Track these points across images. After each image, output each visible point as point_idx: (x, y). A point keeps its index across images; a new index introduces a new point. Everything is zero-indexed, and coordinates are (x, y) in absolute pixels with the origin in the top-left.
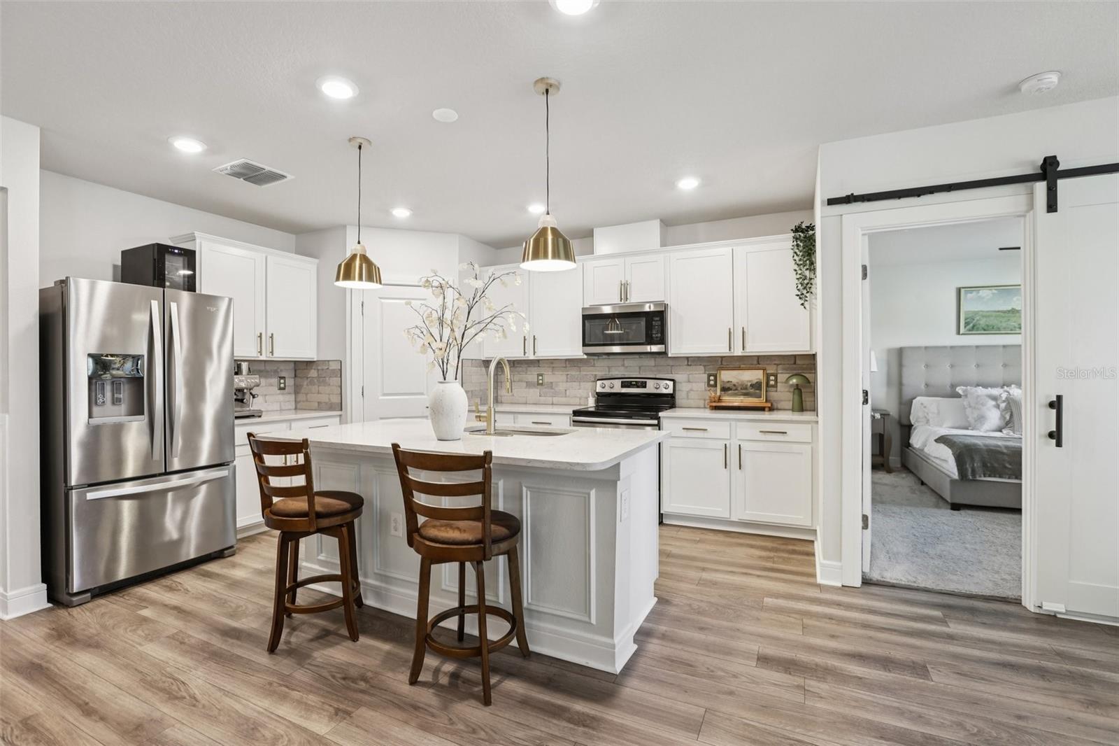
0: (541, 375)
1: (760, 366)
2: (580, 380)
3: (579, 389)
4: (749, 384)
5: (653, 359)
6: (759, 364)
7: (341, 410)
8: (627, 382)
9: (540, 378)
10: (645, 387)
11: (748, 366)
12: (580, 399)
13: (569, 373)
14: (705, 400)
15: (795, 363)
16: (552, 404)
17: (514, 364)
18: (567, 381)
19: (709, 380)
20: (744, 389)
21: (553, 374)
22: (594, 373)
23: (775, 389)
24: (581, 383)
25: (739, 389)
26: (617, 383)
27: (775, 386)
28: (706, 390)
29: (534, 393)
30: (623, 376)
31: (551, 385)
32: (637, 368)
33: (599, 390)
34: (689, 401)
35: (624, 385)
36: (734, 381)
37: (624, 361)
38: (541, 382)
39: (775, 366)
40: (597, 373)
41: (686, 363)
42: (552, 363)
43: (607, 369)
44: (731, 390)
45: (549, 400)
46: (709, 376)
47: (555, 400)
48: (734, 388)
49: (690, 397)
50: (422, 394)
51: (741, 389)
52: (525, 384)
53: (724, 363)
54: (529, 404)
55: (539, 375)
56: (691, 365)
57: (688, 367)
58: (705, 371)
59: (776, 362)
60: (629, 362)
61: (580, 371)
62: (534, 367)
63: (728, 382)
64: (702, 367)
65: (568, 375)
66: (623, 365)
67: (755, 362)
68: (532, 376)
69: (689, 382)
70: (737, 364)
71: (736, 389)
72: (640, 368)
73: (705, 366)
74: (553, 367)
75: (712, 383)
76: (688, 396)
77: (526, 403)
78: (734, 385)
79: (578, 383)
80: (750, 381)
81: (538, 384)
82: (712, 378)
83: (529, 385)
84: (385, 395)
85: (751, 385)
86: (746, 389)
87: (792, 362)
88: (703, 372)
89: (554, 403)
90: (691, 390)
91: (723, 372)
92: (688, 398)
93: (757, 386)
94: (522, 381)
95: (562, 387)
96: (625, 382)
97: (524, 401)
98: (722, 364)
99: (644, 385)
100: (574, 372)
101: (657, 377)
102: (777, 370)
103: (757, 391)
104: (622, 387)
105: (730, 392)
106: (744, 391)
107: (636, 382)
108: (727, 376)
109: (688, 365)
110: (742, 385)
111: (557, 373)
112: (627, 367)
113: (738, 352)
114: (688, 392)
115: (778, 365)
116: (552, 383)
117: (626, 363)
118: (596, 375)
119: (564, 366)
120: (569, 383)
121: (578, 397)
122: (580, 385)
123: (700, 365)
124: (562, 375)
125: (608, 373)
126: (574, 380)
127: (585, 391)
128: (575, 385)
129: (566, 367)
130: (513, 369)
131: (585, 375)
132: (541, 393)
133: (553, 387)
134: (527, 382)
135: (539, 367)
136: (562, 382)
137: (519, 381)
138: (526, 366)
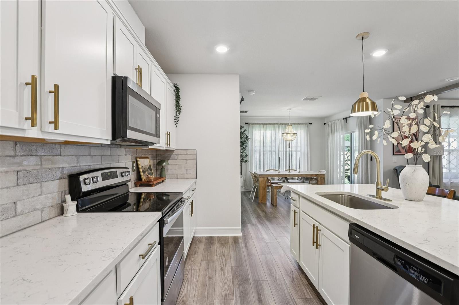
3: (41, 194)
4: (148, 167)
5: (109, 148)
8: (105, 173)
10: (117, 177)
12: (42, 211)
13: (20, 168)
14: (132, 182)
18: (18, 185)
19: (133, 167)
22: (61, 165)
24: (45, 184)
25: (146, 170)
26: (99, 176)
40: (64, 165)
46: (133, 163)
58: (131, 159)
61: (41, 164)
63: (142, 167)
65: (18, 171)
72: (101, 156)
79: (39, 185)
86: (148, 170)
91: (139, 160)
95: (6, 198)
96: (103, 173)
99: (116, 175)
100: (32, 166)
104: (103, 179)
107: (111, 172)
108: (141, 163)
118: (63, 168)
119: (12, 153)
120: (21, 188)
121: (38, 209)
122: (41, 187)
123: (130, 155)
124: (6, 172)
125: (76, 165)
126: (31, 180)
127: (49, 195)
128: (34, 188)
129: (15, 156)
131: (50, 169)
136: (8, 187)
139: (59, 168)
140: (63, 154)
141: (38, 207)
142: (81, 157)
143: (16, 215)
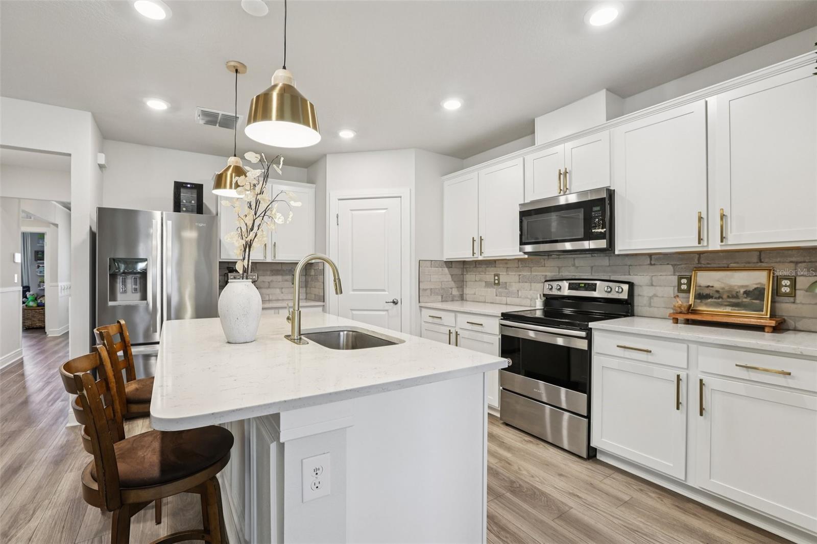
0: (498, 275)
1: (763, 265)
2: (531, 281)
3: (528, 290)
4: (742, 291)
5: (607, 258)
6: (761, 262)
7: (324, 302)
8: (576, 283)
9: (497, 278)
10: (595, 290)
11: (742, 265)
12: (531, 300)
13: (520, 273)
16: (506, 304)
17: (476, 265)
18: (519, 282)
19: (680, 284)
20: (733, 297)
21: (508, 274)
22: (544, 274)
23: (792, 299)
24: (533, 284)
25: (725, 296)
26: (565, 284)
27: (793, 294)
28: (675, 297)
29: (492, 291)
30: (573, 277)
31: (505, 285)
32: (589, 269)
33: (547, 292)
34: (651, 309)
35: (572, 287)
36: (717, 285)
37: (574, 260)
38: (497, 282)
39: (793, 265)
40: (547, 274)
41: (649, 262)
42: (506, 263)
43: (557, 269)
44: (711, 297)
46: (680, 278)
47: (509, 300)
48: (717, 295)
49: (652, 304)
50: (384, 290)
51: (728, 297)
52: (484, 284)
53: (703, 262)
54: (488, 303)
55: (495, 275)
56: (654, 264)
57: (652, 267)
58: (674, 272)
59: (794, 259)
60: (581, 261)
61: (531, 272)
62: (492, 267)
63: (708, 286)
64: (670, 267)
65: (520, 275)
66: (574, 265)
67: (755, 259)
68: (490, 275)
69: (652, 285)
70: (724, 263)
71: (719, 298)
72: (592, 267)
73: (674, 266)
74: (507, 268)
75: (684, 287)
76: (650, 304)
77: (485, 302)
78: (717, 292)
79: (530, 284)
80: (742, 287)
81: (495, 284)
82: (684, 281)
83: (488, 285)
84: (354, 290)
85: (745, 292)
86: (737, 297)
88: (672, 273)
89: (508, 303)
90: (655, 295)
91: (700, 274)
92: (650, 306)
93: (758, 293)
94: (482, 281)
95: (514, 287)
96: (573, 283)
98: (699, 262)
99: (593, 288)
100: (525, 273)
101: (612, 279)
103: (756, 302)
104: (570, 289)
105: (709, 300)
107: (585, 284)
108: (705, 279)
109: (651, 264)
110: (729, 291)
111: (510, 273)
112: (578, 267)
113: (715, 245)
114: (651, 298)
115: (797, 263)
116: (506, 283)
117: (577, 262)
118: (546, 276)
119: (517, 266)
120: (521, 284)
122: (531, 286)
123: (668, 264)
124: (515, 275)
125: (558, 274)
126: (526, 280)
128: (527, 285)
129: (518, 267)
130: (475, 269)
131: (536, 275)
132: (498, 293)
133: (507, 287)
134: (486, 282)
135: (495, 267)
136: (515, 282)
137: (479, 281)
138: (485, 266)
140: (546, 265)
141: (529, 296)
142: (563, 268)
143: (518, 297)
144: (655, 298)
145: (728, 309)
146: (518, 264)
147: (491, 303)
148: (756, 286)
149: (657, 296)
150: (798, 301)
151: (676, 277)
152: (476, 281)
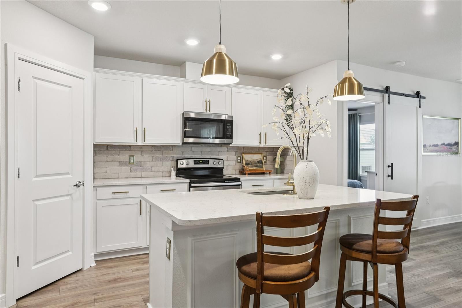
0: (133, 156)
1: (260, 152)
2: (161, 160)
3: (162, 166)
4: (257, 161)
5: (209, 147)
6: (259, 151)
8: (197, 161)
9: (132, 158)
10: (208, 164)
11: (255, 152)
12: (162, 172)
13: (154, 155)
14: (235, 170)
15: (273, 151)
16: (141, 177)
17: (107, 148)
18: (153, 161)
19: (237, 159)
20: (255, 164)
21: (143, 156)
24: (164, 162)
25: (253, 164)
26: (191, 162)
27: (266, 162)
28: (236, 165)
29: (125, 170)
30: (191, 157)
31: (140, 164)
32: (200, 152)
33: (179, 166)
35: (195, 163)
36: (250, 160)
37: (192, 148)
38: (132, 161)
40: (174, 155)
41: (226, 150)
42: (141, 148)
43: (181, 152)
45: (139, 174)
46: (238, 157)
47: (144, 174)
48: (251, 163)
52: (118, 163)
53: (244, 150)
54: (121, 178)
55: (130, 157)
56: (228, 151)
58: (236, 154)
59: (266, 150)
60: (195, 148)
61: (162, 154)
62: (126, 150)
63: (248, 160)
64: (234, 152)
66: (191, 151)
67: (258, 150)
68: (124, 157)
69: (228, 160)
70: (250, 151)
71: (252, 164)
72: (201, 152)
73: (235, 152)
74: (142, 151)
75: (239, 161)
76: (227, 169)
77: (119, 178)
78: (251, 162)
79: (161, 162)
80: (256, 160)
81: (130, 163)
82: (239, 158)
83: (121, 164)
85: (258, 162)
86: (256, 164)
87: (272, 151)
88: (235, 155)
89: (143, 176)
90: (229, 165)
91: (246, 155)
93: (260, 162)
94: (115, 161)
95: (148, 165)
96: (196, 161)
97: (117, 176)
98: (243, 151)
99: (207, 163)
100: (158, 154)
101: (211, 158)
102: (266, 154)
103: (261, 165)
104: (195, 164)
105: (249, 165)
106: (255, 165)
107: (203, 161)
108: (247, 157)
109: (227, 151)
110: (254, 162)
111: (145, 155)
112: (194, 151)
114: (227, 166)
115: (267, 152)
116: (141, 162)
119: (151, 150)
120: (154, 162)
121: (161, 172)
122: (162, 163)
123: (233, 151)
124: (149, 156)
125: (181, 155)
126: (158, 160)
127: (166, 167)
128: (159, 163)
129: (152, 151)
130: (106, 152)
131: (166, 156)
132: (132, 170)
133: (142, 165)
134: (119, 162)
135: (130, 150)
136: (149, 161)
137: (112, 161)
138: (119, 150)
139: (171, 156)
140: (174, 150)
141: (161, 170)
142: (185, 152)
143: (152, 171)
144: (229, 166)
145: (255, 168)
146: (152, 149)
147: (125, 178)
148: (260, 159)
149: (230, 165)
150: (267, 164)
151: (236, 157)
152: (107, 161)
